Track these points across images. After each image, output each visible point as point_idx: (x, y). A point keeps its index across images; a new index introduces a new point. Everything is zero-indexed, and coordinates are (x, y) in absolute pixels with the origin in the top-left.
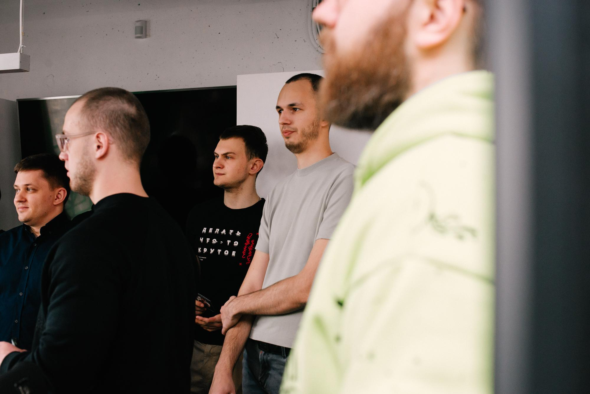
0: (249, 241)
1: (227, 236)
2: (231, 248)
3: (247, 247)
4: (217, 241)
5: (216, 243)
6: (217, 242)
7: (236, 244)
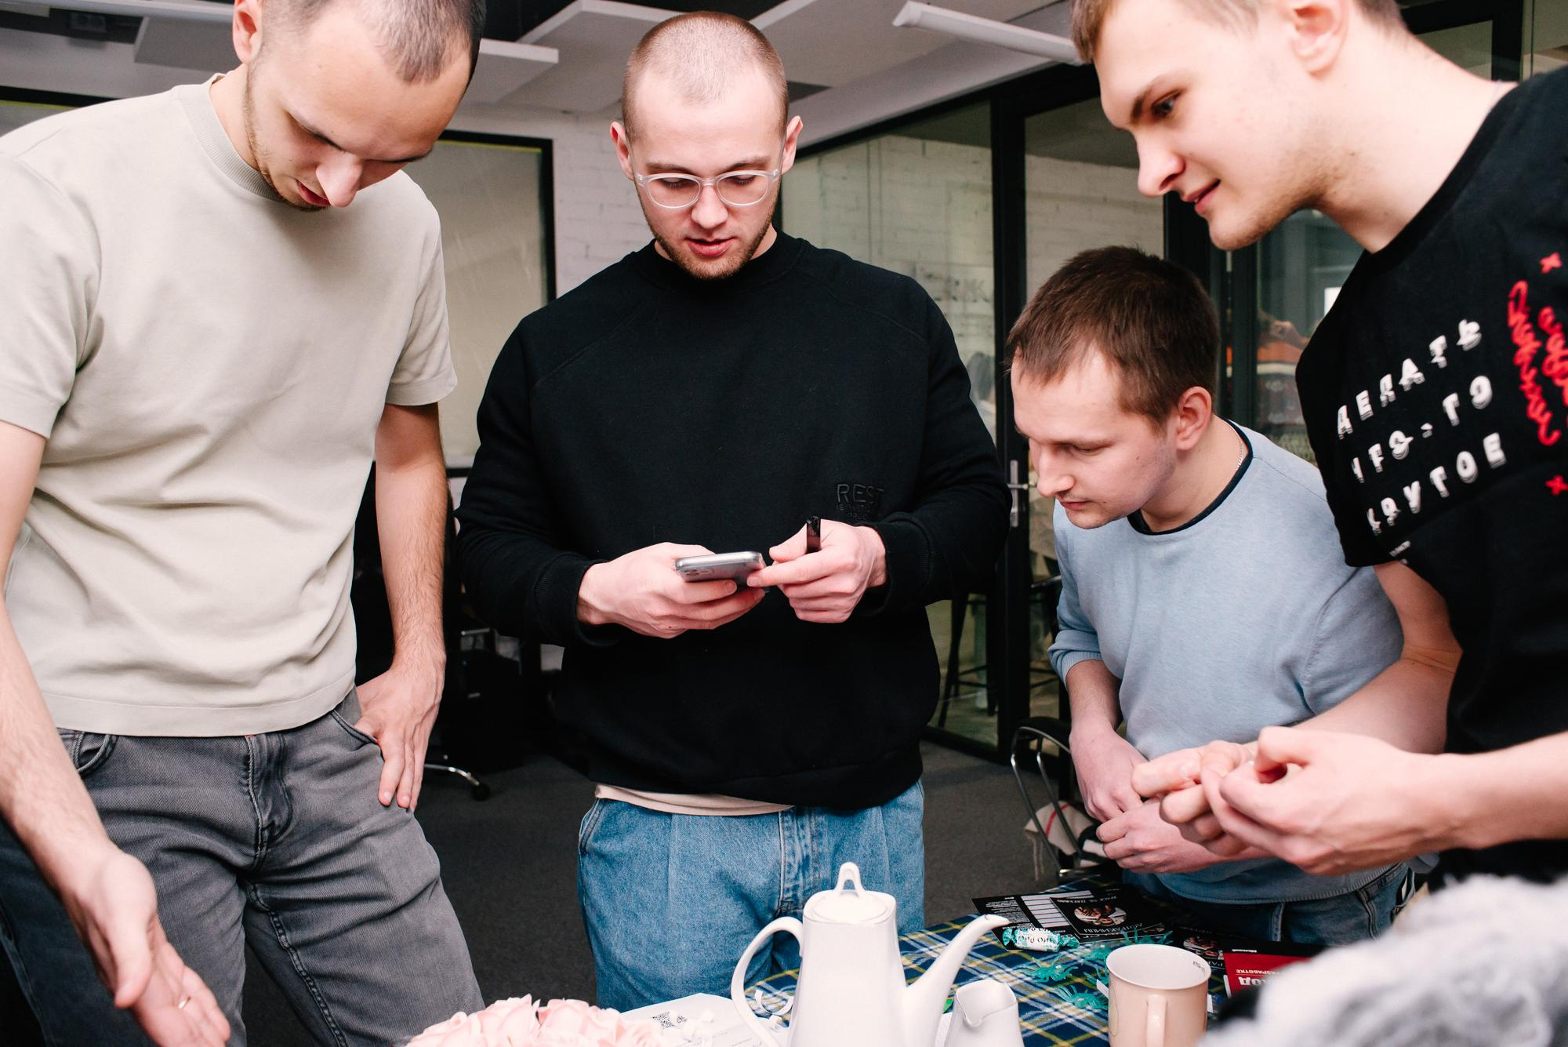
0: (1527, 331)
1: (1438, 381)
2: (1475, 424)
3: (1533, 372)
4: (1407, 436)
5: (1411, 445)
6: (1410, 439)
7: (1481, 389)
